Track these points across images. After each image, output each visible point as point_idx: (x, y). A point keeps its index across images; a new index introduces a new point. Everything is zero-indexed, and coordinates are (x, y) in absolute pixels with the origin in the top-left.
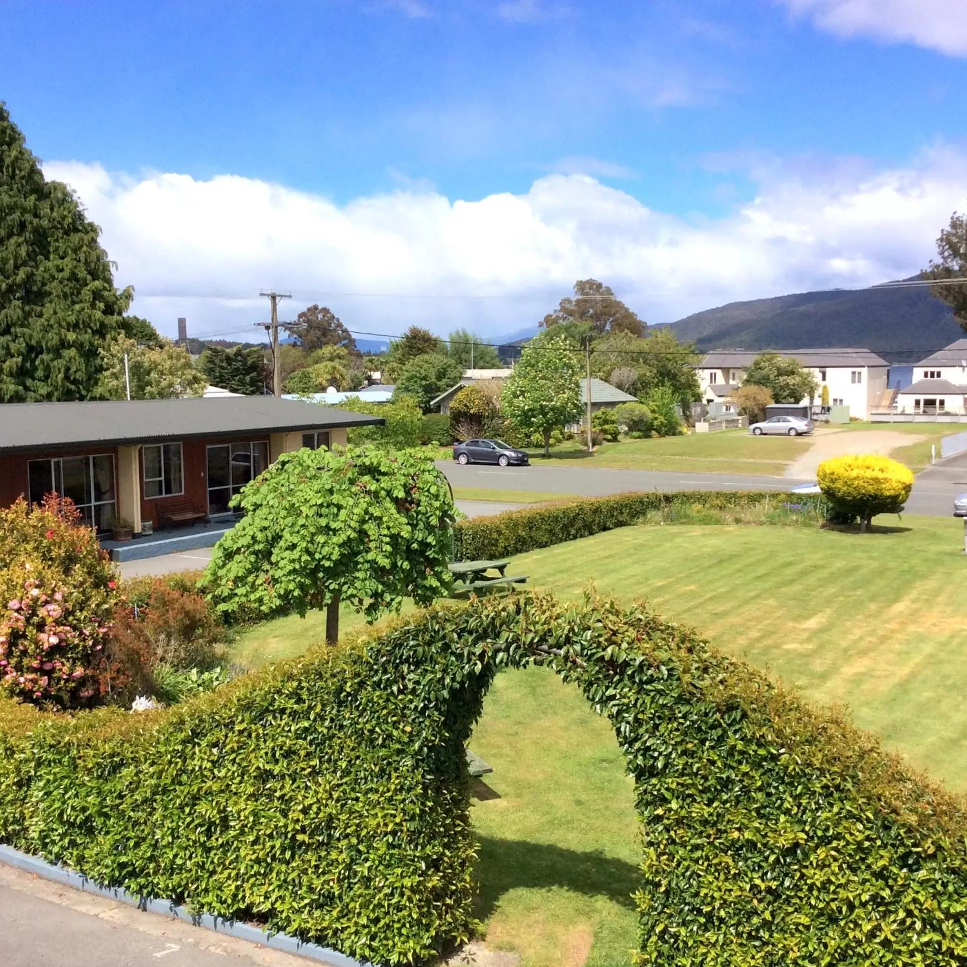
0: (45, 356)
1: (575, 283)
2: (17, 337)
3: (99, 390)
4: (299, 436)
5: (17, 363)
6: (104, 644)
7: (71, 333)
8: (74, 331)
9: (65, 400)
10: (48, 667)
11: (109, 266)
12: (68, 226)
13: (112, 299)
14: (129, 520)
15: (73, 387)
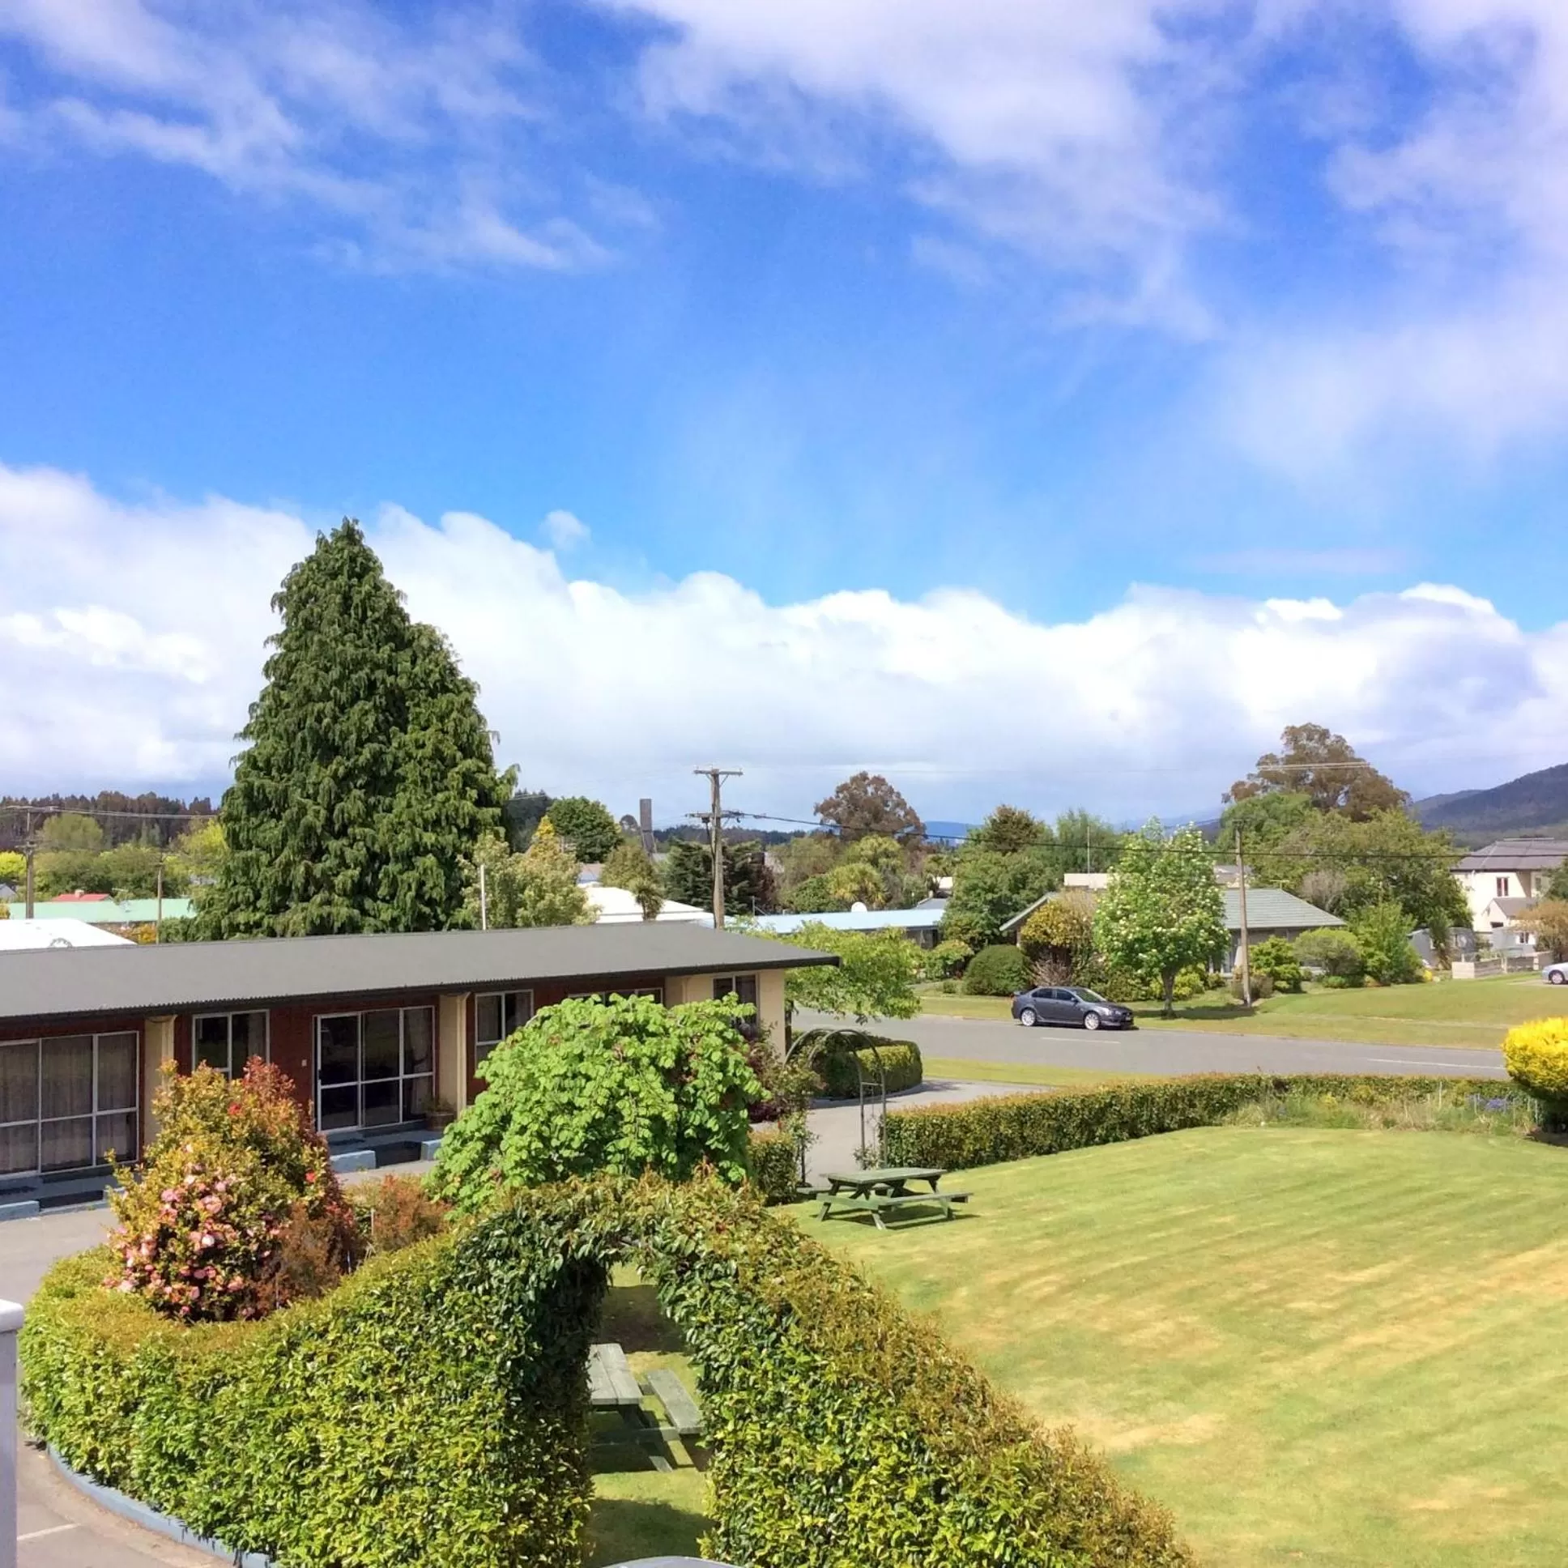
0: (393, 868)
1: (1282, 730)
2: (355, 840)
3: (461, 915)
4: (708, 982)
5: (352, 877)
6: (273, 1249)
7: (429, 834)
8: (434, 831)
9: (416, 930)
10: (199, 1275)
11: (488, 737)
12: (434, 685)
13: (488, 784)
14: (451, 1102)
15: (427, 910)
